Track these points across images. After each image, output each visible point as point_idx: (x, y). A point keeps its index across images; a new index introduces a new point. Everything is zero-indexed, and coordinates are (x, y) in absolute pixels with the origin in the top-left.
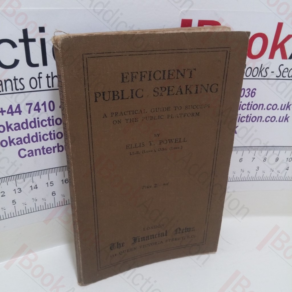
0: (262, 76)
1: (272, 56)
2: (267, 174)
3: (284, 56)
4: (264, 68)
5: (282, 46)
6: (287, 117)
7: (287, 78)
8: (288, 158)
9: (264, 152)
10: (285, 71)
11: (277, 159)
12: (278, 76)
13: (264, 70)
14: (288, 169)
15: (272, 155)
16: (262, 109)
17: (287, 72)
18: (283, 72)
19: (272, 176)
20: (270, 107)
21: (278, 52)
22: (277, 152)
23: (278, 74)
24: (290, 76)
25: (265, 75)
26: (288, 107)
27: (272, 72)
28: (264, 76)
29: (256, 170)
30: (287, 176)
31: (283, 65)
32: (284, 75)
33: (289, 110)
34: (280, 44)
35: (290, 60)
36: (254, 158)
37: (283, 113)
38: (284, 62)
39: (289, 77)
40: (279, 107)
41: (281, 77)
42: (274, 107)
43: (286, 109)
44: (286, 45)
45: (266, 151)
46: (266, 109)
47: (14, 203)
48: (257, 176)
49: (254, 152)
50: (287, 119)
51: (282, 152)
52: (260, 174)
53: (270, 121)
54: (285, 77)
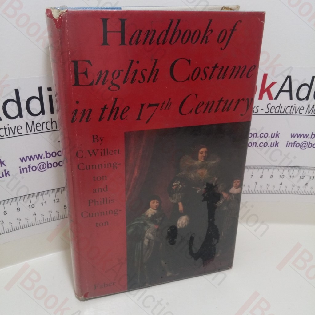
0: (254, 112)
1: (261, 98)
2: (264, 188)
3: (270, 97)
4: (255, 106)
5: (268, 90)
6: (277, 143)
7: (274, 113)
8: (280, 176)
9: (261, 171)
10: (272, 108)
11: (272, 176)
12: (267, 112)
13: (256, 107)
14: (281, 185)
15: (267, 173)
16: (256, 137)
17: (274, 109)
18: (271, 109)
19: (269, 190)
20: (262, 135)
21: (265, 95)
22: (271, 171)
23: (267, 111)
24: (276, 111)
25: (257, 111)
26: (277, 135)
27: (262, 109)
28: (256, 113)
29: (255, 185)
30: (281, 190)
31: (270, 104)
32: (272, 112)
33: (278, 137)
34: (266, 89)
35: (275, 100)
36: (253, 175)
37: (273, 140)
38: (271, 101)
39: (276, 113)
40: (270, 135)
41: (269, 113)
42: (266, 135)
43: (276, 137)
44: (272, 89)
45: (262, 170)
46: (259, 137)
47: (65, 208)
48: (256, 190)
49: (252, 170)
50: (277, 144)
51: (275, 171)
52: (258, 188)
53: (263, 146)
54: (272, 113)
